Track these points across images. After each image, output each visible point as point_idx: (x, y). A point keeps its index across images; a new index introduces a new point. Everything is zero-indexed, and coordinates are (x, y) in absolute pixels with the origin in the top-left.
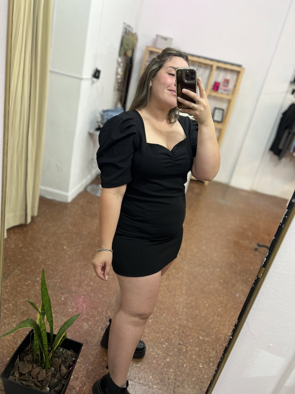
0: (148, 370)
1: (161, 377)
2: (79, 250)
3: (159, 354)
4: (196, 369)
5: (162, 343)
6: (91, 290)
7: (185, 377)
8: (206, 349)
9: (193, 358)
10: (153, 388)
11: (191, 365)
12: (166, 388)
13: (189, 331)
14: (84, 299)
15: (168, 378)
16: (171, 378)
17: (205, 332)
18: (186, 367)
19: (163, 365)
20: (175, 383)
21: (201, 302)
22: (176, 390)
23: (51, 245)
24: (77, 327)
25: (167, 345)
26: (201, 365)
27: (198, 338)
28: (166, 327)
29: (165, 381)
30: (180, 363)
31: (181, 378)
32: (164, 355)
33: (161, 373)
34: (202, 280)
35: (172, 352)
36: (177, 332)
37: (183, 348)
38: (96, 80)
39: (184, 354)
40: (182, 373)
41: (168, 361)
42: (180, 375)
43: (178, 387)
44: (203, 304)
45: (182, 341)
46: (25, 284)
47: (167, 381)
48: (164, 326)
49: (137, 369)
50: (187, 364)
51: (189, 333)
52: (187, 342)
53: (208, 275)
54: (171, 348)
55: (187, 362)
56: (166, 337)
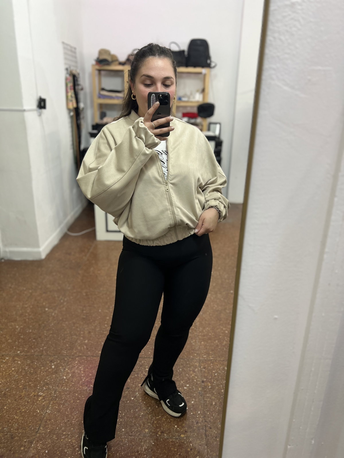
0: (172, 420)
1: (188, 423)
2: (64, 309)
5: (182, 386)
6: (87, 349)
7: (216, 416)
9: (222, 392)
10: (181, 439)
11: (221, 401)
12: (196, 434)
13: (211, 364)
14: (79, 361)
15: (196, 422)
16: (200, 421)
18: (215, 404)
20: (206, 426)
21: (219, 330)
22: (207, 433)
23: (28, 311)
24: (77, 395)
25: (188, 387)
27: (224, 368)
28: (184, 367)
29: (194, 427)
30: (207, 402)
31: (212, 417)
32: (188, 398)
33: (188, 419)
34: (216, 306)
35: (196, 393)
36: (198, 369)
37: (208, 384)
38: (43, 110)
39: (210, 391)
40: (212, 412)
41: (192, 403)
42: (210, 415)
43: (210, 429)
44: (222, 331)
45: (205, 377)
46: (2, 362)
47: (195, 425)
48: (181, 367)
49: (157, 422)
50: (215, 401)
51: (212, 367)
52: (212, 377)
53: (222, 299)
54: (193, 388)
55: (216, 399)
56: (186, 378)
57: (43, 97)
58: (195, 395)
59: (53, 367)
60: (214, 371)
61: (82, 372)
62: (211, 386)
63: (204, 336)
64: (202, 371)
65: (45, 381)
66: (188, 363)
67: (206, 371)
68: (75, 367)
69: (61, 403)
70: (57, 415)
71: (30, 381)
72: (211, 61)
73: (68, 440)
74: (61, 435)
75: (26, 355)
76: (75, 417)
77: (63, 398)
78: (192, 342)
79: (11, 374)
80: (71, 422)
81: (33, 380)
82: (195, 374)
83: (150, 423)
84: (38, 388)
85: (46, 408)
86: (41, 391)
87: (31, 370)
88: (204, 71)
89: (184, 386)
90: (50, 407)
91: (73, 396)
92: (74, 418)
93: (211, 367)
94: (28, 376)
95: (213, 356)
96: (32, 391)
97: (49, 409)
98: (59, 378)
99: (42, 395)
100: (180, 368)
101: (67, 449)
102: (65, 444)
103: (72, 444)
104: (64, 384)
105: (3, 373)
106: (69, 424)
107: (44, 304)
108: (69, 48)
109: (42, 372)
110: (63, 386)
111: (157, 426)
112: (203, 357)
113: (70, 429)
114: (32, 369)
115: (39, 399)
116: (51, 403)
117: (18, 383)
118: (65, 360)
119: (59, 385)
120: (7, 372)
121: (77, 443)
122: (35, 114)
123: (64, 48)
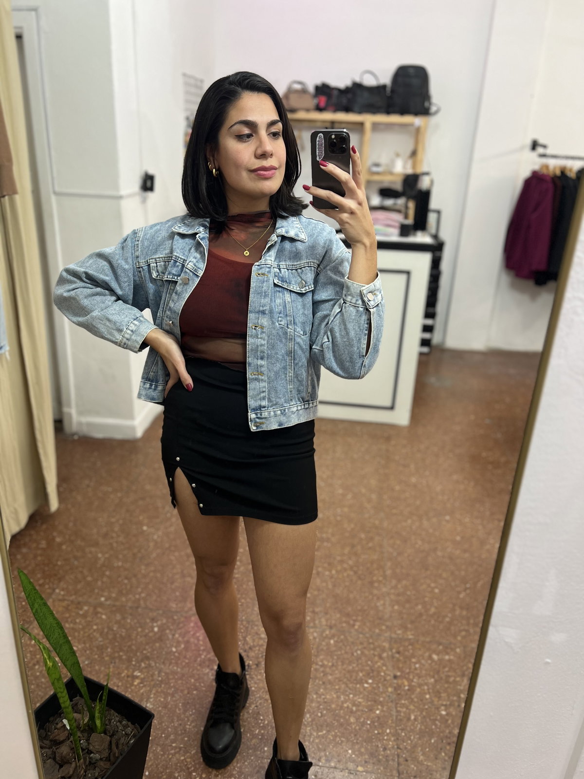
0: (344, 739)
1: (369, 747)
2: (172, 529)
3: (359, 702)
4: (436, 720)
5: (361, 682)
7: (416, 740)
8: (449, 676)
9: (427, 699)
10: (358, 773)
11: (424, 713)
12: (382, 768)
13: (410, 647)
15: (383, 747)
16: (390, 746)
17: (440, 644)
18: (415, 720)
19: (369, 724)
20: (398, 756)
21: (424, 586)
22: (401, 767)
23: (116, 529)
24: (193, 680)
25: (371, 684)
26: (442, 710)
27: (430, 657)
28: (365, 648)
29: (379, 755)
30: (402, 714)
31: (409, 742)
32: (369, 703)
33: (369, 740)
34: (420, 542)
35: (384, 695)
36: (388, 654)
37: (403, 683)
38: (150, 194)
39: (407, 694)
40: (409, 732)
41: (377, 714)
42: (405, 738)
43: (405, 762)
44: (429, 589)
45: (399, 669)
46: (78, 614)
47: (382, 753)
48: (360, 647)
49: (320, 740)
50: (415, 714)
51: (411, 651)
52: (410, 669)
53: (431, 531)
54: (379, 687)
55: (416, 710)
56: (368, 668)
57: (151, 172)
58: (381, 699)
59: (156, 629)
60: (414, 660)
61: (201, 643)
62: (409, 686)
63: (398, 595)
64: (393, 657)
65: (145, 652)
66: (371, 641)
67: (401, 658)
68: (189, 632)
69: (169, 693)
70: (162, 714)
71: (121, 650)
72: (430, 104)
73: (180, 758)
74: (169, 748)
75: (114, 606)
76: (191, 719)
77: (172, 685)
78: (378, 604)
79: (91, 636)
80: (185, 726)
81: (125, 649)
82: (382, 662)
83: (309, 741)
84: (134, 663)
85: (145, 700)
86: (138, 669)
87: (122, 632)
88: (417, 121)
89: (364, 681)
90: (151, 698)
91: (187, 683)
92: (188, 720)
93: (408, 651)
94: (118, 642)
95: (413, 632)
96: (124, 668)
97: (150, 702)
98: (165, 650)
99: (139, 676)
100: (358, 649)
101: (179, 772)
102: (176, 764)
103: (187, 764)
104: (173, 661)
105: (79, 633)
106: (181, 731)
107: (141, 518)
108: (192, 81)
109: (139, 637)
110: (170, 663)
111: (318, 748)
112: (395, 633)
113: (183, 739)
114: (124, 630)
115: (136, 683)
116: (154, 692)
117: (102, 653)
118: (174, 620)
119: (166, 661)
120: (85, 633)
121: (193, 763)
122: (137, 200)
123: (186, 84)
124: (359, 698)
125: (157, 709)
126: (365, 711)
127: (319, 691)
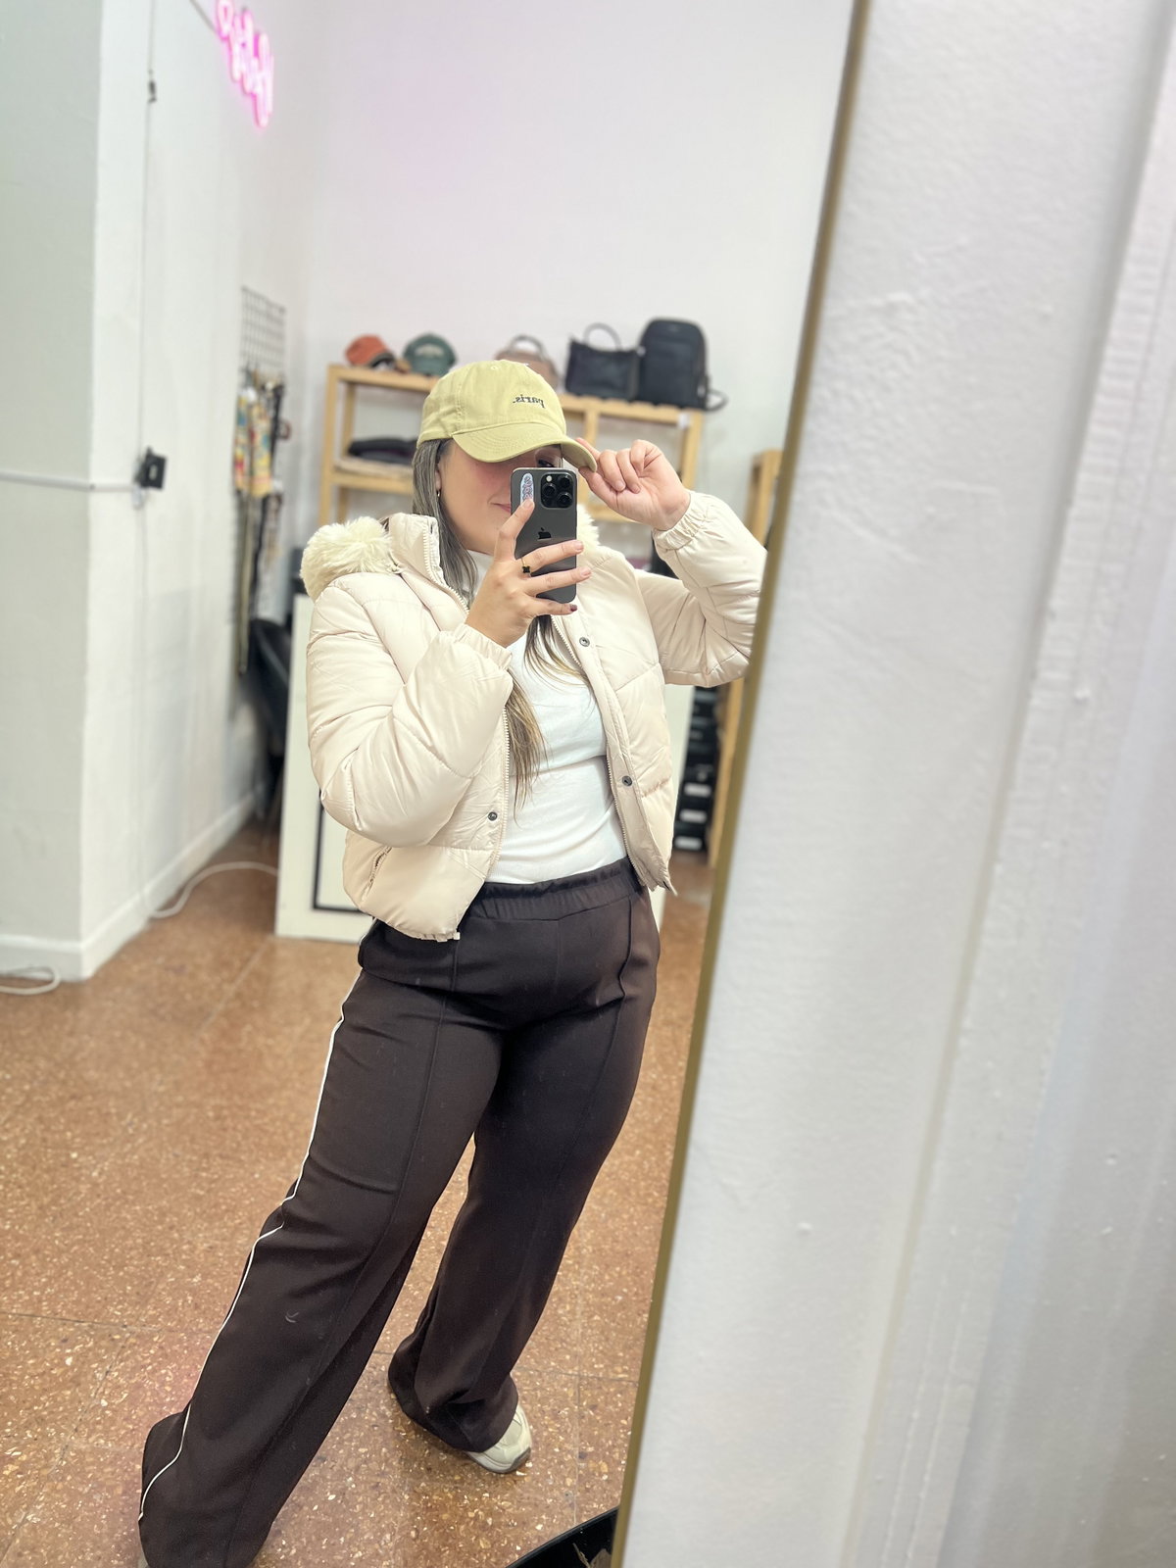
2: (136, 1158)
6: (197, 1307)
13: (619, 1395)
14: (161, 1348)
35: (556, 1493)
38: (153, 492)
57: (158, 451)
58: (550, 1501)
59: (69, 1361)
60: (624, 1422)
61: (168, 1389)
62: (608, 1473)
63: (604, 1294)
66: (538, 1384)
67: (598, 1418)
68: (144, 1367)
69: (81, 1493)
70: (60, 1535)
72: (707, 391)
77: (90, 1475)
80: (109, 1561)
82: (558, 1425)
84: (8, 1430)
85: (24, 1506)
86: (17, 1444)
88: (683, 418)
90: (39, 1503)
93: (616, 1407)
97: (35, 1510)
99: (18, 1456)
104: (99, 1427)
108: (262, 307)
109: (27, 1377)
110: (93, 1431)
115: (6, 1473)
116: (45, 1490)
119: (83, 1426)
122: (126, 501)
123: (247, 307)
124: (502, 1501)
125: (50, 1526)
126: (513, 1525)
127: (418, 1486)
